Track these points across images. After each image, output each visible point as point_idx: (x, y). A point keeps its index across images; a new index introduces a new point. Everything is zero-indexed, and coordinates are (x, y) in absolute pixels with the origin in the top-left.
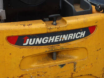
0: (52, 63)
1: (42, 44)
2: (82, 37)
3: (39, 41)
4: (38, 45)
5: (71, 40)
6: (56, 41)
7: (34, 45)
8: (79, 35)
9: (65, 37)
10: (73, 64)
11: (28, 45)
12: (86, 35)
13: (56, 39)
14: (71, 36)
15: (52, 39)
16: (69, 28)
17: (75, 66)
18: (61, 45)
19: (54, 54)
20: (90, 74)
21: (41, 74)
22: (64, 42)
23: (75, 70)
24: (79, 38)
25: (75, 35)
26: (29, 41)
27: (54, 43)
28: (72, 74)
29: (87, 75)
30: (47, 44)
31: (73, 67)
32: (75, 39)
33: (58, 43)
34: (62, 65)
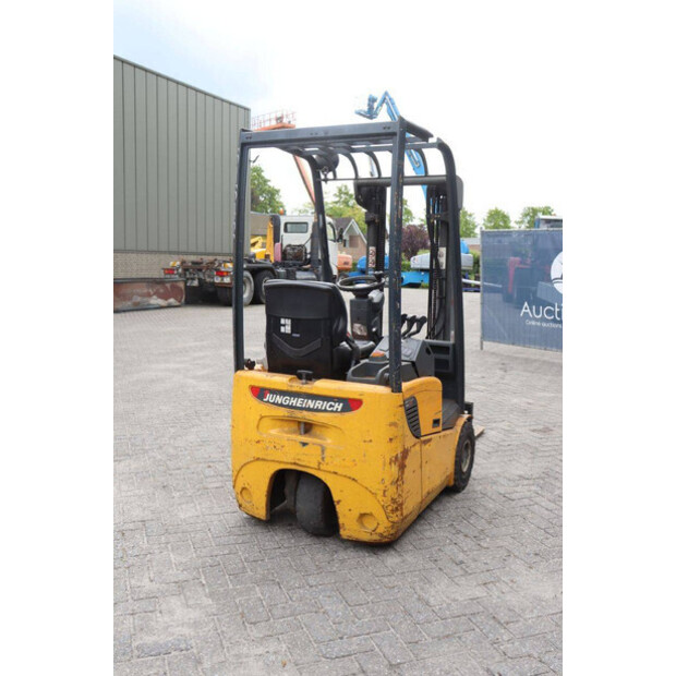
1: (281, 405)
2: (336, 411)
3: (279, 399)
4: (277, 404)
5: (317, 410)
6: (298, 405)
7: (273, 403)
8: (331, 406)
9: (311, 404)
10: (320, 448)
11: (268, 402)
12: (343, 410)
13: (297, 402)
14: (319, 404)
15: (293, 402)
16: (314, 392)
17: (323, 451)
18: (305, 413)
19: (302, 426)
20: (353, 477)
21: (277, 446)
22: (309, 409)
23: (323, 459)
24: (332, 411)
25: (326, 405)
26: (269, 397)
28: (320, 463)
29: (345, 476)
30: (288, 406)
31: (320, 451)
32: (325, 411)
33: (301, 409)
34: (304, 444)
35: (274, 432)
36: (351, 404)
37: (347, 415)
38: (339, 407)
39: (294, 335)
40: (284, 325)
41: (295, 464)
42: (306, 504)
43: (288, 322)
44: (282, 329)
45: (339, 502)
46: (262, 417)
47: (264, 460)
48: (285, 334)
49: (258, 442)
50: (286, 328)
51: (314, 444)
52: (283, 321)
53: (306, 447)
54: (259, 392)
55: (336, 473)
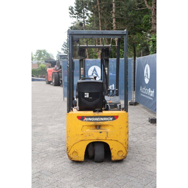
0: (96, 130)
1: (91, 121)
2: (111, 120)
3: (90, 119)
4: (89, 121)
5: (105, 121)
6: (97, 120)
7: (88, 121)
8: (109, 119)
9: (102, 119)
10: (106, 133)
11: (85, 120)
12: (113, 120)
13: (97, 119)
14: (105, 119)
15: (96, 119)
16: (104, 115)
17: (107, 134)
18: (100, 123)
19: (98, 127)
20: (116, 140)
21: (90, 135)
22: (102, 121)
23: (107, 136)
24: (109, 120)
25: (107, 119)
26: (86, 119)
27: (97, 121)
28: (106, 138)
29: (114, 140)
30: (94, 121)
31: (106, 134)
32: (107, 121)
33: (99, 121)
34: (101, 132)
35: (87, 130)
36: (115, 118)
37: (114, 121)
38: (111, 119)
39: (90, 98)
40: (86, 95)
41: (97, 139)
42: (99, 152)
43: (88, 94)
44: (85, 96)
45: (112, 149)
46: (83, 126)
47: (85, 140)
48: (86, 98)
49: (82, 134)
50: (87, 95)
51: (104, 132)
52: (85, 94)
53: (102, 133)
54: (81, 118)
55: (111, 140)
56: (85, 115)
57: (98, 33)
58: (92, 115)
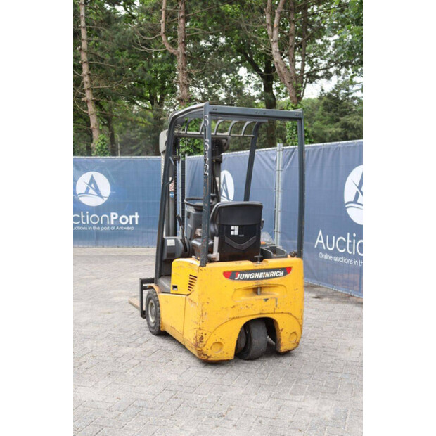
0: (257, 297)
1: (249, 279)
2: (281, 276)
3: (247, 276)
4: (246, 279)
5: (271, 278)
6: (260, 277)
7: (244, 279)
8: (278, 273)
9: (268, 274)
10: (275, 300)
11: (239, 279)
12: (284, 275)
13: (260, 275)
14: (272, 274)
15: (257, 275)
16: (270, 267)
17: (276, 302)
18: (265, 281)
19: (259, 290)
21: (249, 306)
22: (267, 278)
23: (276, 306)
24: (279, 276)
25: (275, 274)
26: (240, 276)
27: (259, 279)
28: (275, 309)
29: (288, 313)
30: (254, 279)
32: (276, 277)
33: (262, 279)
34: (266, 300)
35: (243, 298)
36: (287, 270)
37: (287, 276)
38: (282, 273)
39: (240, 236)
40: (233, 230)
41: (261, 314)
42: (260, 338)
43: (236, 228)
44: (232, 233)
45: (282, 330)
46: (235, 290)
47: (238, 317)
48: (234, 236)
49: (234, 307)
50: (235, 231)
51: (271, 298)
52: (232, 228)
53: (268, 301)
54: (230, 275)
55: (282, 313)
56: (239, 269)
57: (257, 114)
58: (252, 268)
